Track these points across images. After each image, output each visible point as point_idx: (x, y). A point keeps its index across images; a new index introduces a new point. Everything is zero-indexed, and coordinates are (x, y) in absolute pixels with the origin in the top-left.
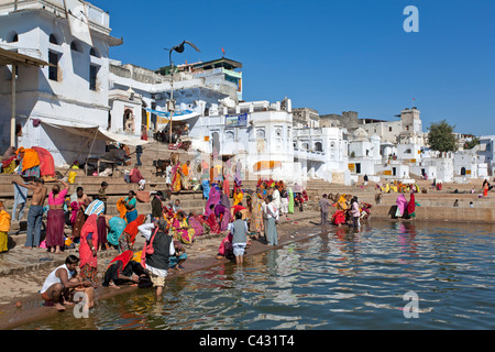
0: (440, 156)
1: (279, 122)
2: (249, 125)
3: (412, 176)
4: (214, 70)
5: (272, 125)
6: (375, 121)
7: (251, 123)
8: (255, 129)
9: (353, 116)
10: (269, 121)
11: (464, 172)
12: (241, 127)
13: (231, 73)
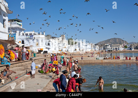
0: (70, 46)
1: (42, 38)
2: (33, 38)
3: (66, 51)
4: (14, 22)
5: (40, 38)
6: (55, 37)
7: (34, 38)
8: (35, 40)
9: (50, 36)
10: (39, 38)
11: (75, 50)
12: (31, 39)
13: (19, 23)
